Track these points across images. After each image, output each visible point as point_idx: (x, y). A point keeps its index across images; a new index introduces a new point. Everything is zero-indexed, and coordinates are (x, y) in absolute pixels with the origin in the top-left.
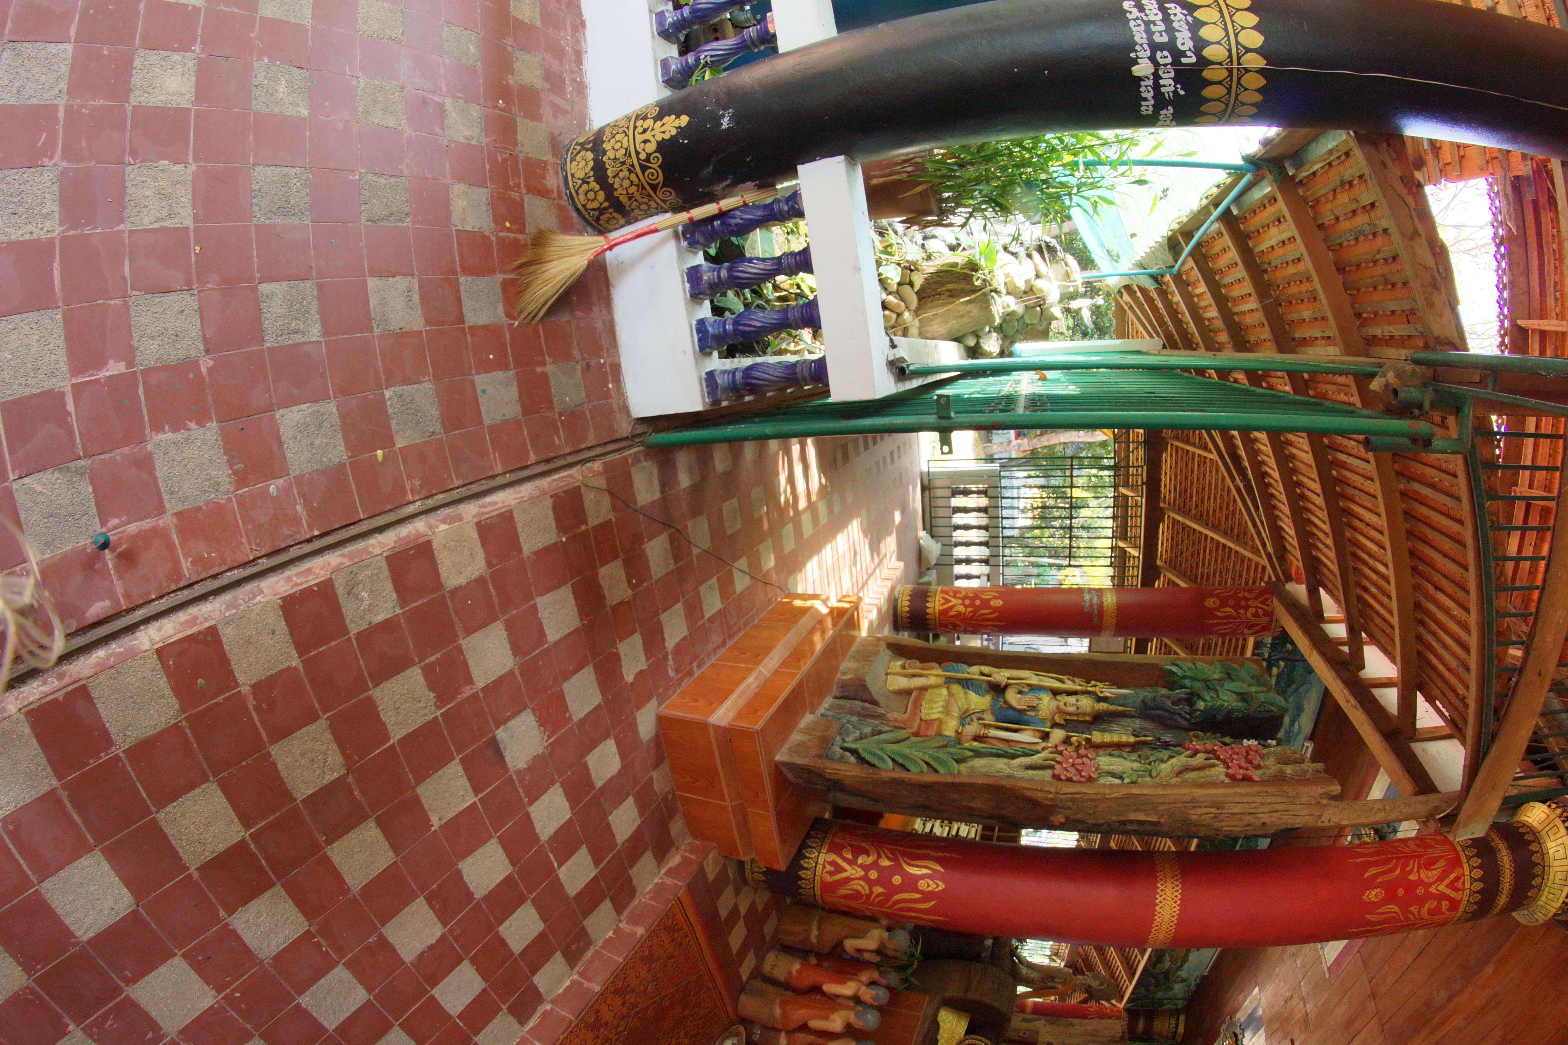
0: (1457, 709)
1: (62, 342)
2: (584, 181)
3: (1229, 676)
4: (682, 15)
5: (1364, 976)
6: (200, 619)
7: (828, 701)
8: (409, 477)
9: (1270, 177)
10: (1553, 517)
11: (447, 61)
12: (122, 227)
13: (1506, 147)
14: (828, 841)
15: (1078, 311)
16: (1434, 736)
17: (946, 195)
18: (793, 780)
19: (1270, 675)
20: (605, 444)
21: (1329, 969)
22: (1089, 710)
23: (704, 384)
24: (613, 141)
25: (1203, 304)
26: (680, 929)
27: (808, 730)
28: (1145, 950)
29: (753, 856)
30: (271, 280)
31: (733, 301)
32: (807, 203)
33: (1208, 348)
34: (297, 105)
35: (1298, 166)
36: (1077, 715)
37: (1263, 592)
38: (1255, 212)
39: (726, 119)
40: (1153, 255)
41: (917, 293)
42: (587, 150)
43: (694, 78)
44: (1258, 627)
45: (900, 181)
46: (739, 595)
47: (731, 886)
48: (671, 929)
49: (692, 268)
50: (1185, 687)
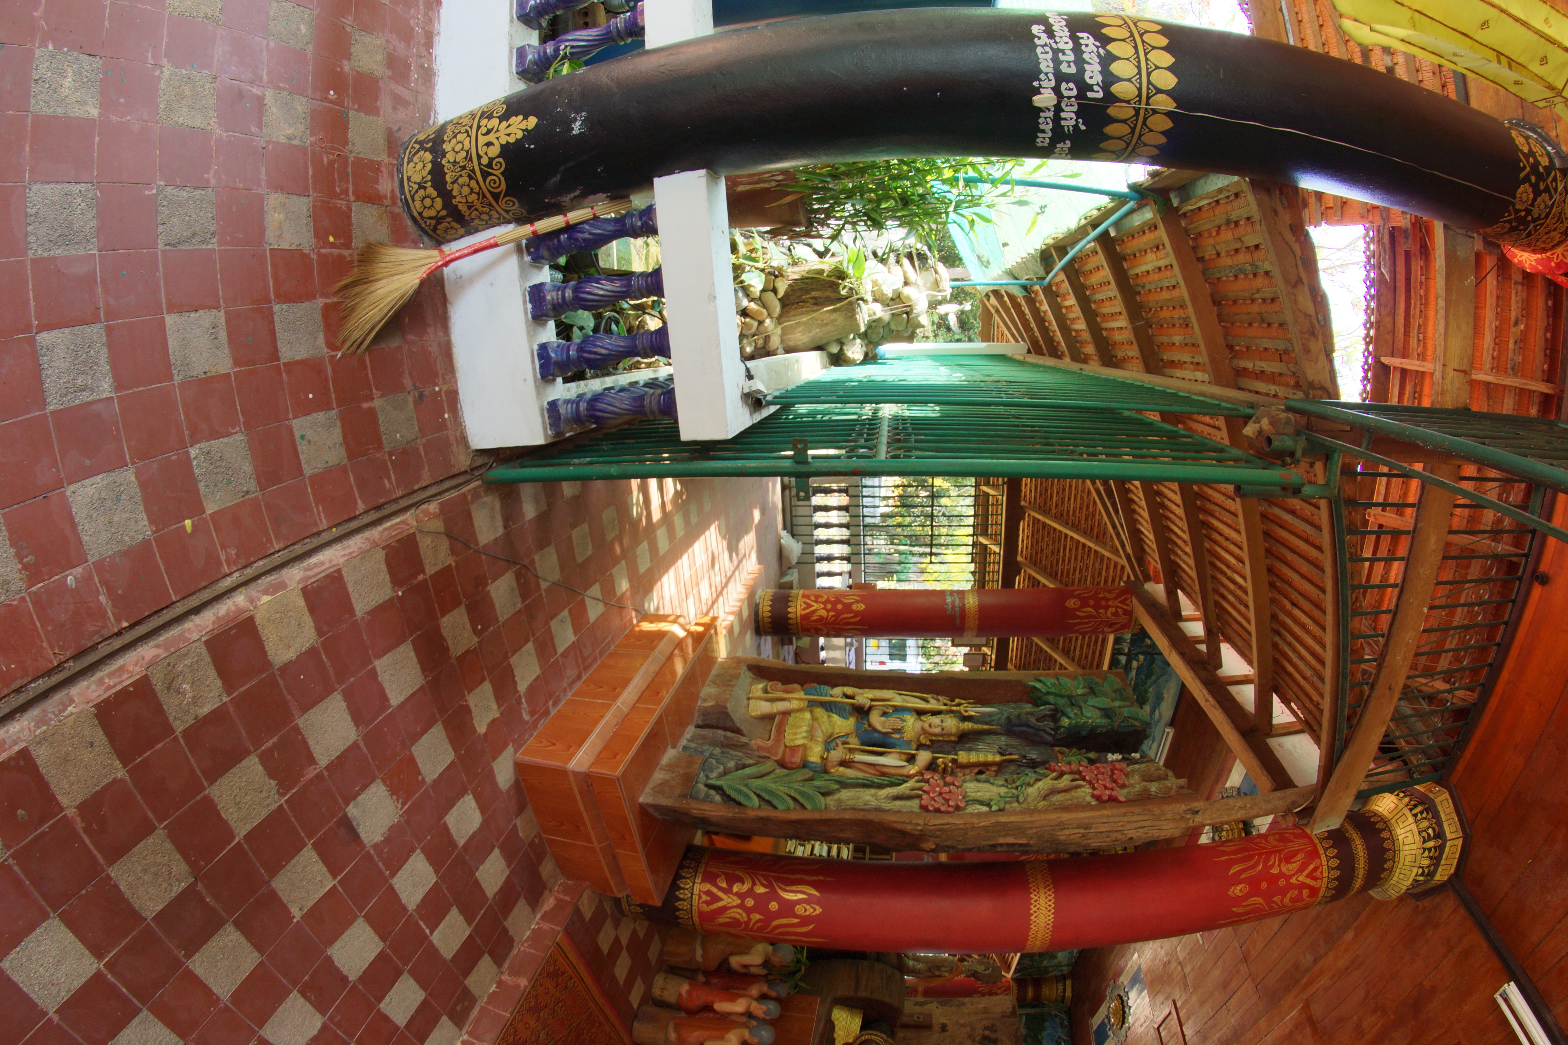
0: (1311, 712)
2: (421, 186)
3: (1093, 691)
6: (9, 742)
7: (690, 731)
8: (224, 547)
9: (1153, 206)
11: (272, 44)
14: (701, 870)
15: (944, 317)
16: (1288, 731)
17: (816, 206)
18: (660, 817)
20: (442, 481)
22: (954, 730)
23: (546, 415)
24: (454, 141)
25: (1071, 315)
26: (564, 973)
27: (671, 767)
29: (628, 892)
30: (50, 327)
32: (662, 220)
34: (85, 103)
35: (1184, 200)
36: (942, 735)
37: (1123, 592)
38: (1133, 237)
39: (578, 124)
40: (1024, 264)
41: (780, 300)
42: (426, 150)
43: (552, 70)
44: (1118, 625)
45: (768, 189)
46: (593, 624)
47: (609, 920)
48: (554, 975)
49: (536, 285)
50: (1048, 703)
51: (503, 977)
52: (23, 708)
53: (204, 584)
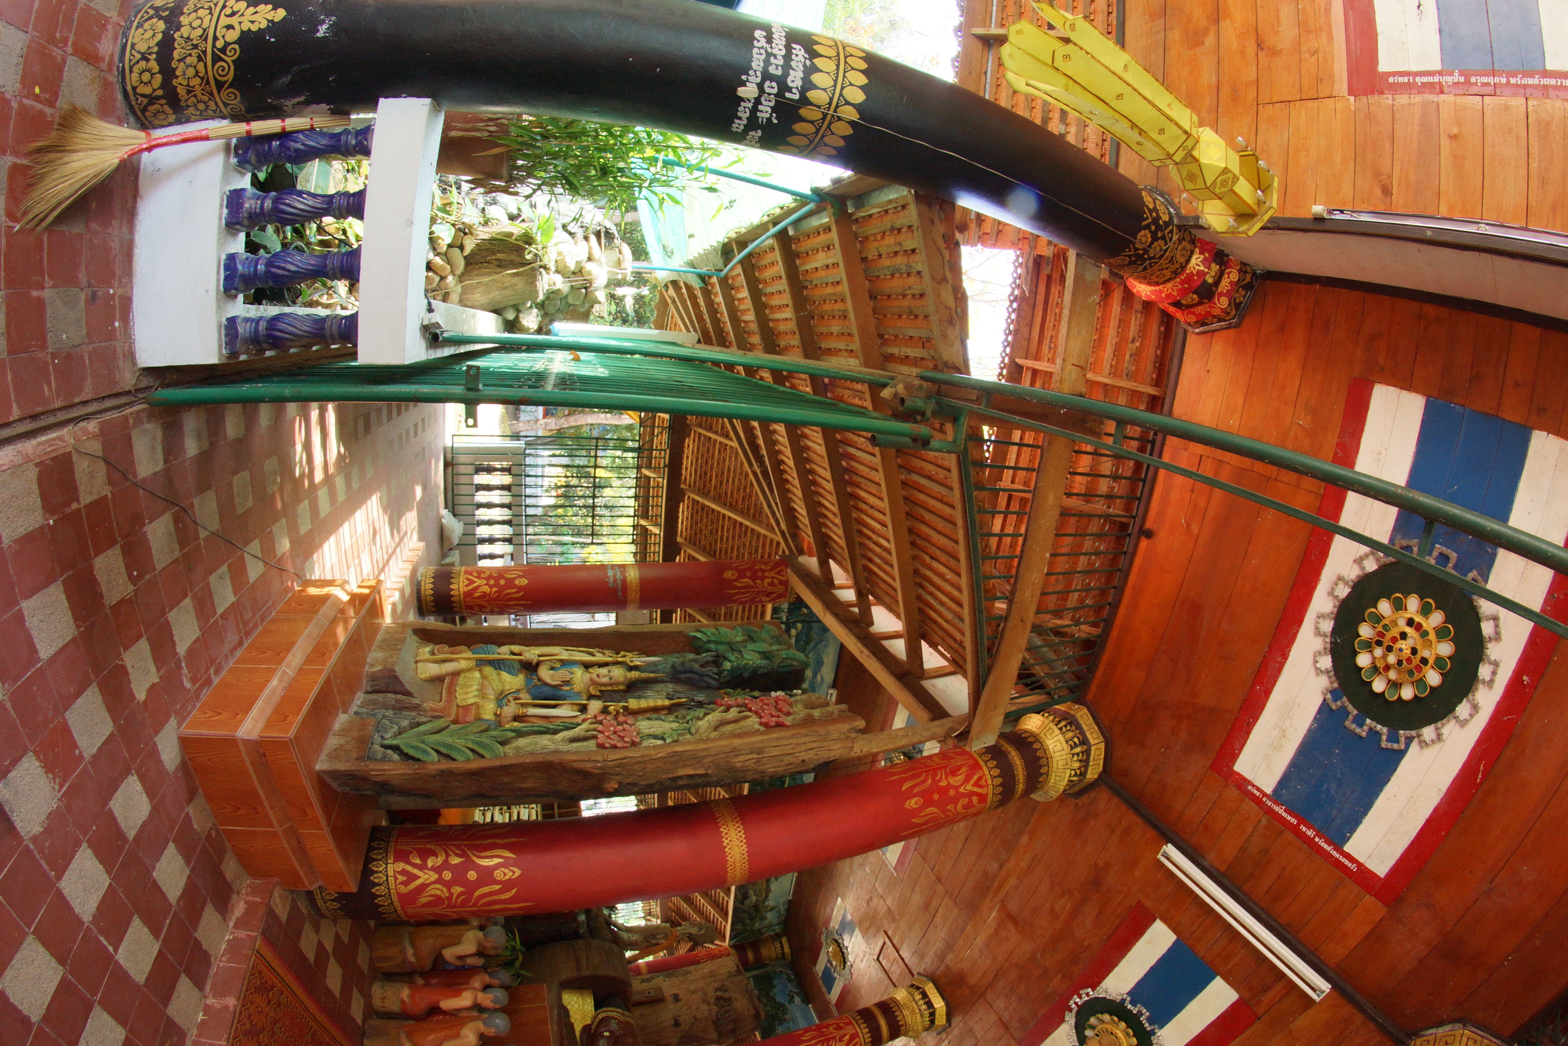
0: (956, 651)
2: (144, 58)
3: (751, 638)
5: (926, 866)
7: (360, 697)
9: (830, 210)
10: (1029, 504)
13: (1036, 232)
14: (391, 849)
15: (622, 299)
16: (940, 674)
17: (520, 163)
18: (339, 789)
19: (789, 636)
20: (104, 398)
21: (895, 868)
22: (622, 679)
23: (223, 332)
24: (194, 15)
25: (742, 307)
26: (272, 987)
27: (343, 732)
28: (729, 890)
29: (319, 884)
31: (271, 238)
32: (377, 143)
33: (740, 347)
35: (858, 207)
36: (611, 685)
37: (778, 564)
38: (809, 237)
39: (325, 27)
40: (705, 257)
41: (465, 258)
42: (161, 18)
44: (775, 595)
45: (479, 139)
46: (253, 585)
47: (307, 923)
48: (263, 989)
49: (236, 191)
50: (710, 651)
51: (208, 1002)
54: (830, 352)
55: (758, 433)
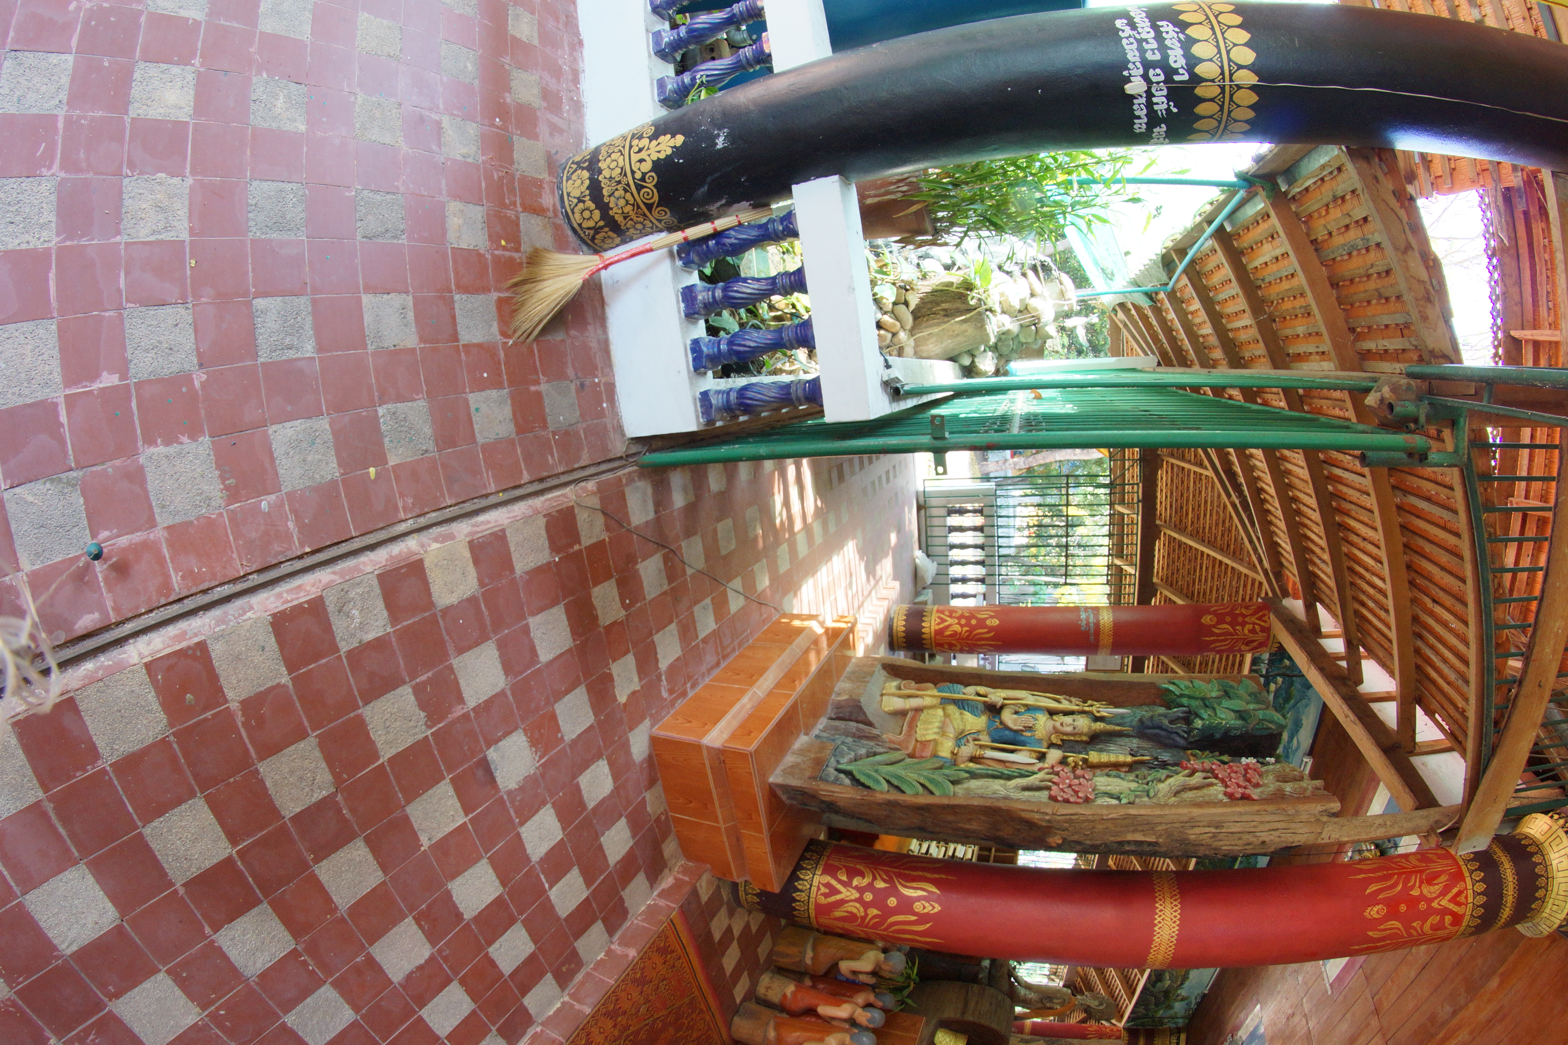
0: (1456, 722)
1: (56, 353)
2: (580, 200)
3: (1227, 694)
4: (678, 35)
5: (1367, 991)
6: (190, 634)
7: (822, 722)
8: (402, 495)
9: (1263, 193)
10: (1550, 526)
11: (445, 79)
12: (118, 239)
13: (1496, 159)
14: (822, 862)
15: (1073, 330)
16: (1434, 749)
17: (940, 215)
18: (788, 802)
19: (1268, 692)
20: (599, 463)
21: (1331, 985)
22: (1085, 730)
23: (699, 404)
24: (609, 160)
25: (1197, 320)
26: (673, 951)
27: (802, 752)
28: (1144, 971)
29: (747, 878)
30: (265, 295)
31: (728, 321)
32: (802, 223)
33: (1203, 365)
34: (295, 121)
35: (1291, 182)
36: (1074, 734)
37: (1260, 608)
38: (1248, 229)
39: (721, 139)
40: (1147, 272)
41: (912, 312)
42: (583, 169)
43: (690, 98)
44: (1255, 644)
45: (895, 201)
46: (734, 616)
47: (724, 907)
48: (663, 951)
49: (687, 287)
50: (1182, 706)
51: (613, 947)
52: (207, 607)
53: (381, 525)
54: (1299, 357)
55: (1234, 459)
